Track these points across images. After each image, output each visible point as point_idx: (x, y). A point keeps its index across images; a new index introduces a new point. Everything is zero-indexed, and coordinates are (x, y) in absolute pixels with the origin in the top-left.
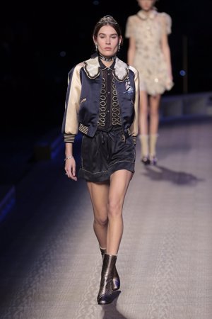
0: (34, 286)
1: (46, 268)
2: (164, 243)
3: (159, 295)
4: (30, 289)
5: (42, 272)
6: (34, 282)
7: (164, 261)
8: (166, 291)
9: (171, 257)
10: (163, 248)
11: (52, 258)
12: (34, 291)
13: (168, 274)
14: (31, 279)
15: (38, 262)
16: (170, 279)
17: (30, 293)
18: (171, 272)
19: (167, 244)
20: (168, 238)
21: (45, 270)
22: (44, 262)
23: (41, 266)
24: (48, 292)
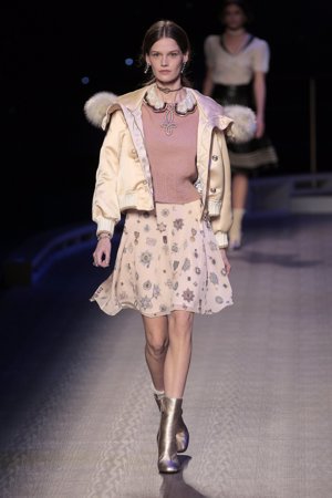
9: (226, 446)
10: (214, 432)
13: (222, 475)
16: (224, 482)
18: (226, 471)
19: (220, 424)
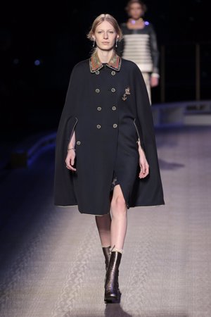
0: (7, 293)
1: (20, 275)
2: (138, 251)
3: (132, 303)
4: (4, 296)
5: (15, 279)
6: (8, 289)
7: (138, 270)
8: (139, 299)
9: (145, 266)
10: (137, 257)
11: (26, 265)
12: (7, 298)
13: (142, 283)
14: (5, 286)
15: (12, 269)
17: (4, 300)
18: (145, 280)
19: (141, 252)
20: (142, 247)
21: (19, 277)
22: (18, 269)
23: (15, 274)
24: (21, 300)
